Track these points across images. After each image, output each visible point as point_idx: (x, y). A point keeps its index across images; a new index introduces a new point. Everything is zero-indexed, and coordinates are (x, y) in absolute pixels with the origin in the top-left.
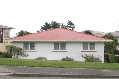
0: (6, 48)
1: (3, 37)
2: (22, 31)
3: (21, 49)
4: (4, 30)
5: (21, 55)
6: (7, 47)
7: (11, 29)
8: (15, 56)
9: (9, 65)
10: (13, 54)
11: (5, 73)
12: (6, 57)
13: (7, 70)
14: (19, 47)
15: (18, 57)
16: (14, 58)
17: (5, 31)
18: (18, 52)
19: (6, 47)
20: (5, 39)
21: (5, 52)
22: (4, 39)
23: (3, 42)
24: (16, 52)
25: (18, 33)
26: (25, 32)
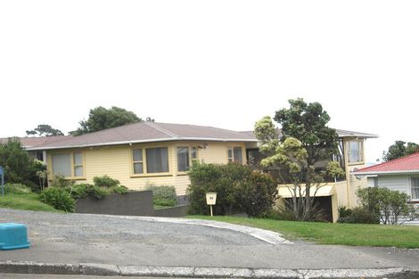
0: (359, 196)
1: (347, 163)
2: (400, 144)
3: (404, 196)
4: (347, 143)
5: (406, 214)
6: (361, 193)
7: (366, 138)
8: (387, 218)
9: (386, 246)
10: (382, 212)
11: (378, 271)
12: (360, 223)
13: (382, 262)
14: (397, 192)
15: (396, 221)
16: (385, 223)
17: (351, 145)
18: (395, 204)
19: (360, 191)
20: (352, 168)
21: (357, 209)
22: (349, 169)
23: (348, 177)
24: (390, 207)
25: (387, 150)
26: (410, 144)
